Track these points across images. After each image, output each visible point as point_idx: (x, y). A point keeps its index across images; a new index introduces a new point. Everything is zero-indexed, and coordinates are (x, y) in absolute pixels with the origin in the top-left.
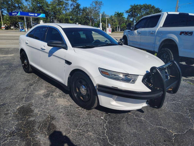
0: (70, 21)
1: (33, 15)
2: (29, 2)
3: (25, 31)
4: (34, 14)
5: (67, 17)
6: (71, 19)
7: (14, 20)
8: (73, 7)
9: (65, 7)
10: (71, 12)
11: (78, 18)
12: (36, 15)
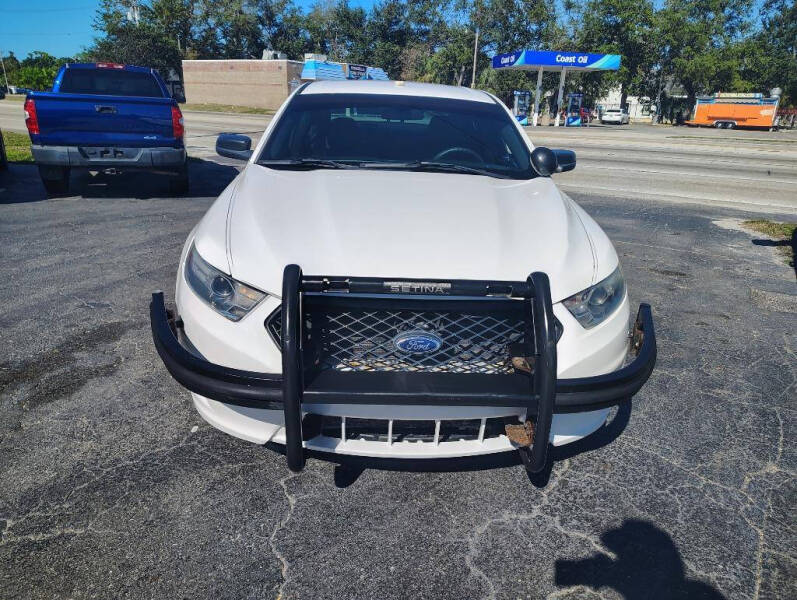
0: (738, 82)
1: (571, 59)
2: (579, 12)
3: (530, 125)
4: (574, 58)
5: (728, 63)
6: (747, 75)
7: (508, 85)
8: (773, 13)
9: (730, 18)
10: (761, 37)
11: (785, 67)
12: (584, 59)
